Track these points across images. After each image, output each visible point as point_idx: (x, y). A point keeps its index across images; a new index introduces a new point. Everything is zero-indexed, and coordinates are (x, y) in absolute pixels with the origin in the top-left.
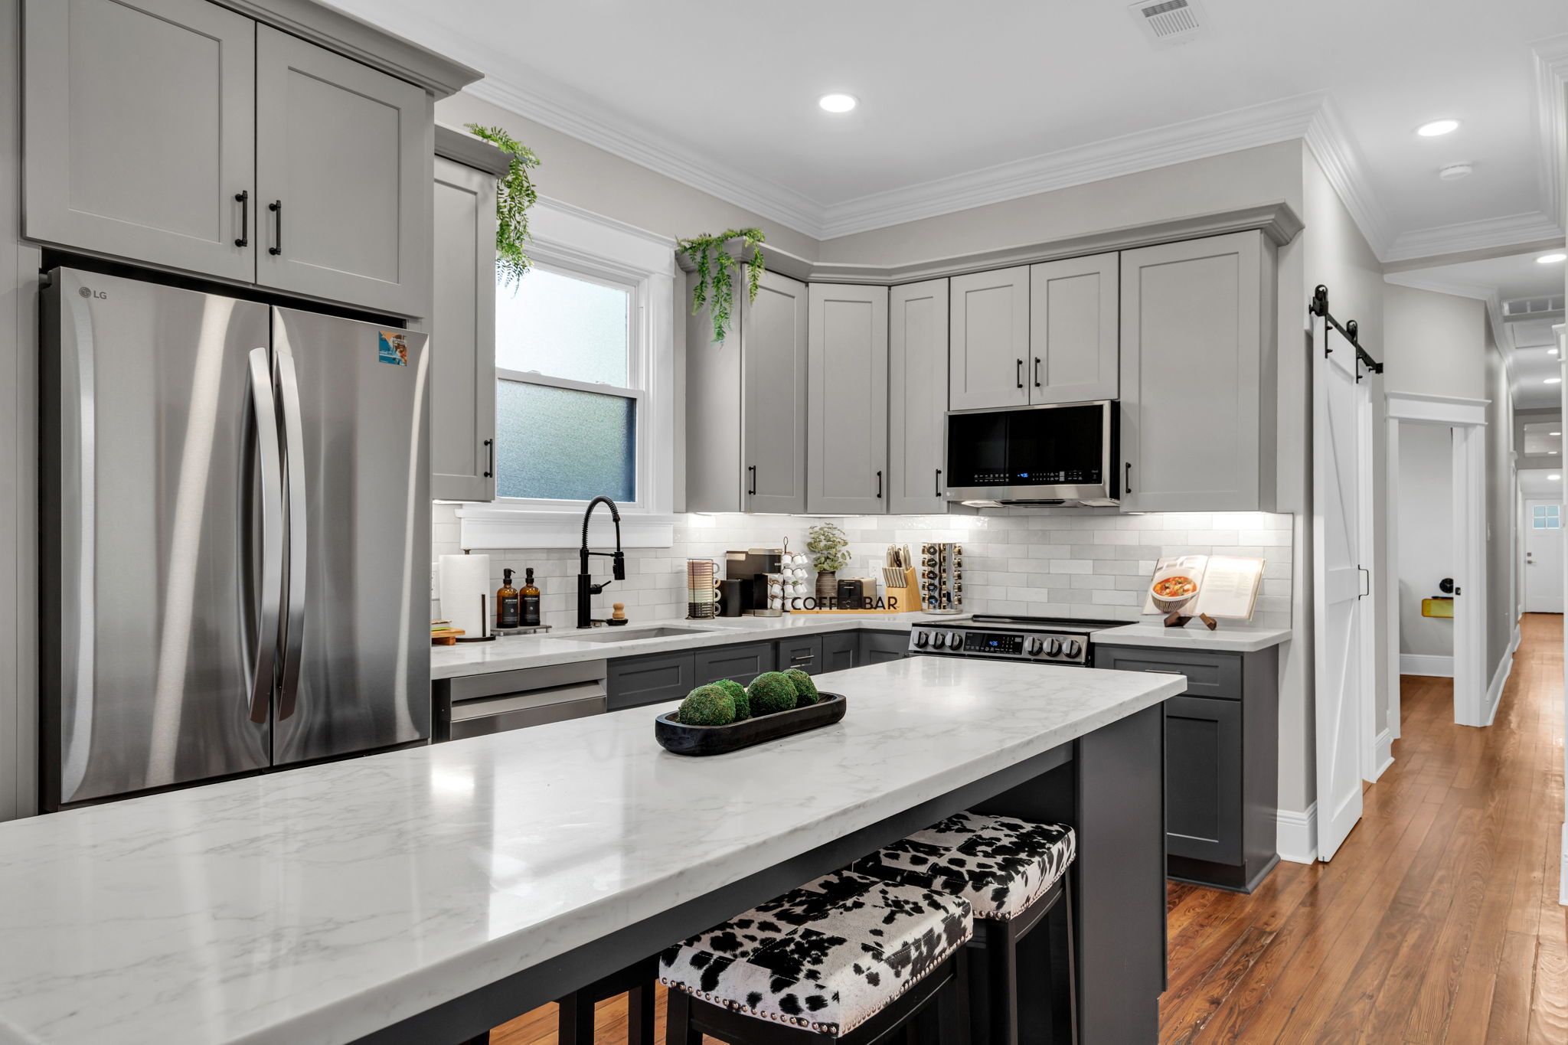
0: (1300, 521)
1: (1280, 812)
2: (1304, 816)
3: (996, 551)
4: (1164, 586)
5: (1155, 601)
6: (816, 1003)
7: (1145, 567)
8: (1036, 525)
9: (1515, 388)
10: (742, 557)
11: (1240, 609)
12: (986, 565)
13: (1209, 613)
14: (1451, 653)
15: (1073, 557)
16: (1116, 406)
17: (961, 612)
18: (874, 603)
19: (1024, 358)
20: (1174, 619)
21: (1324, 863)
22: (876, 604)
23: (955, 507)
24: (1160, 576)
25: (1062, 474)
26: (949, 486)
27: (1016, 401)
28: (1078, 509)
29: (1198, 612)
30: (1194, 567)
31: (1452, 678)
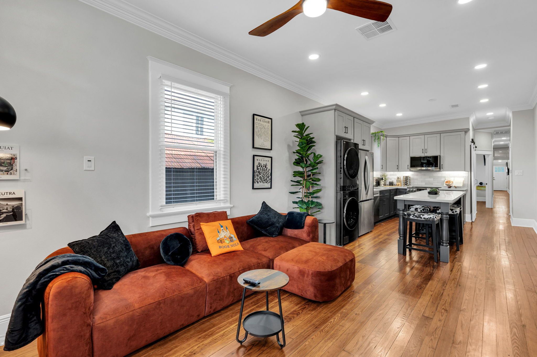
0: (469, 173)
1: (466, 215)
2: (470, 215)
3: (416, 177)
4: (447, 182)
5: (446, 184)
6: (456, 212)
7: (443, 179)
8: (422, 173)
9: (494, 144)
10: (377, 178)
11: (461, 185)
12: (413, 179)
13: (456, 186)
14: (485, 197)
15: (429, 178)
16: (440, 156)
17: (410, 186)
18: (396, 185)
19: (424, 149)
20: (449, 187)
21: (473, 222)
22: (395, 185)
23: (410, 171)
24: (446, 181)
25: (431, 166)
26: (411, 167)
27: (423, 155)
28: (432, 171)
29: (454, 186)
30: (452, 179)
31: (485, 202)
